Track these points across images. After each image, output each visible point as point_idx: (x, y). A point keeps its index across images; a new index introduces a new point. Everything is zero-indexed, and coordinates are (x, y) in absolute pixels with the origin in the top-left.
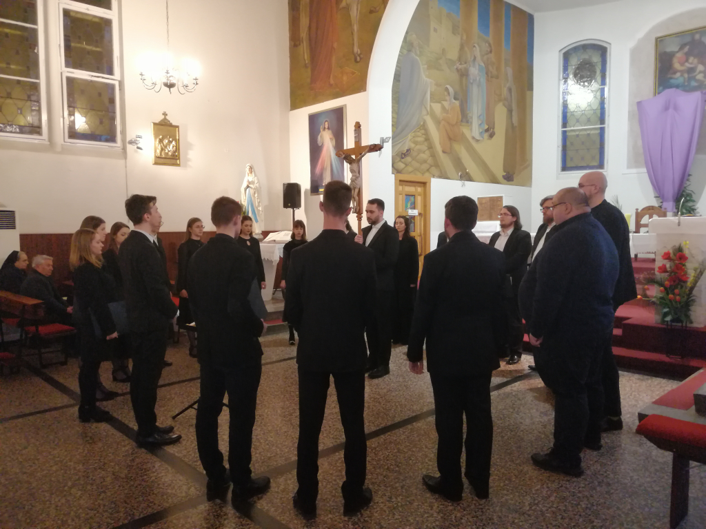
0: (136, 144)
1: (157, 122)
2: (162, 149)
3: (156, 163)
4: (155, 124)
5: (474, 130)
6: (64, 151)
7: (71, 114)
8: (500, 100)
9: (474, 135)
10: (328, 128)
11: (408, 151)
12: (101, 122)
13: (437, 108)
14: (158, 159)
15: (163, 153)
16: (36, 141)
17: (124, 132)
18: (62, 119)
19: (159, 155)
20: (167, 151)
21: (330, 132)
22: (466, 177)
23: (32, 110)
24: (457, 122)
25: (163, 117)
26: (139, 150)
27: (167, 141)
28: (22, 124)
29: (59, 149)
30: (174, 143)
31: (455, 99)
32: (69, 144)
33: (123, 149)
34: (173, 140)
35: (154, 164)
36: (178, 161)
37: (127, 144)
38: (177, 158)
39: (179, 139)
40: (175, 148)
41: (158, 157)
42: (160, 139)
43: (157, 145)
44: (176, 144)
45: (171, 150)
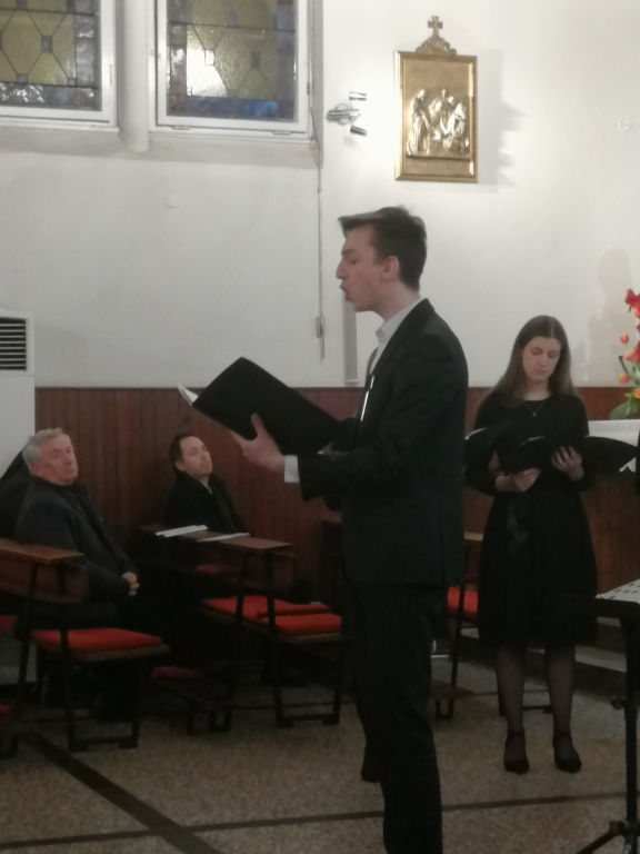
0: (350, 118)
1: (412, 48)
2: (424, 132)
3: (405, 176)
4: (405, 56)
6: (156, 150)
7: (177, 43)
12: (256, 62)
14: (410, 163)
15: (426, 145)
16: (86, 127)
17: (315, 89)
18: (152, 60)
19: (414, 149)
20: (438, 137)
23: (77, 41)
25: (429, 32)
26: (357, 137)
27: (438, 105)
28: (53, 81)
29: (141, 145)
30: (459, 110)
32: (169, 129)
33: (312, 138)
34: (457, 101)
35: (399, 179)
36: (471, 165)
37: (325, 121)
38: (470, 156)
39: (474, 99)
40: (461, 125)
41: (412, 157)
42: (419, 101)
43: (409, 120)
44: (467, 113)
45: (450, 134)
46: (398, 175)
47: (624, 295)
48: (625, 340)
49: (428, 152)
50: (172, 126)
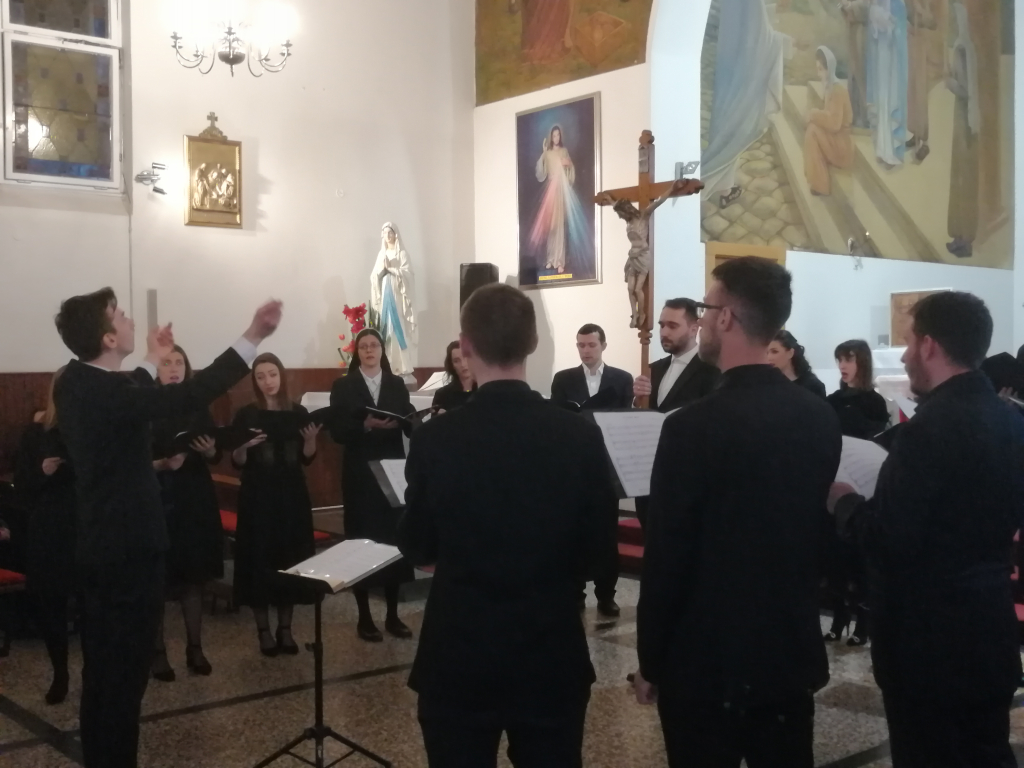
0: (152, 181)
1: (196, 134)
2: (205, 193)
3: (192, 223)
4: (191, 139)
5: (882, 143)
7: (21, 120)
8: (939, 77)
9: (880, 154)
10: (560, 144)
11: (734, 190)
12: (81, 137)
13: (799, 95)
14: (196, 213)
15: (207, 201)
17: (126, 157)
19: (199, 204)
20: (215, 196)
21: (563, 152)
22: (865, 248)
24: (843, 127)
25: (208, 124)
26: (158, 195)
27: (215, 175)
30: (229, 178)
31: (840, 75)
32: (15, 182)
33: (124, 193)
34: (228, 172)
35: (188, 224)
36: (238, 216)
37: (134, 182)
38: (237, 210)
39: (240, 172)
40: (231, 188)
41: (198, 210)
42: (201, 171)
43: (195, 185)
44: (235, 180)
45: (223, 195)
46: (187, 221)
47: (343, 309)
48: (343, 338)
49: (208, 206)
50: (17, 180)
